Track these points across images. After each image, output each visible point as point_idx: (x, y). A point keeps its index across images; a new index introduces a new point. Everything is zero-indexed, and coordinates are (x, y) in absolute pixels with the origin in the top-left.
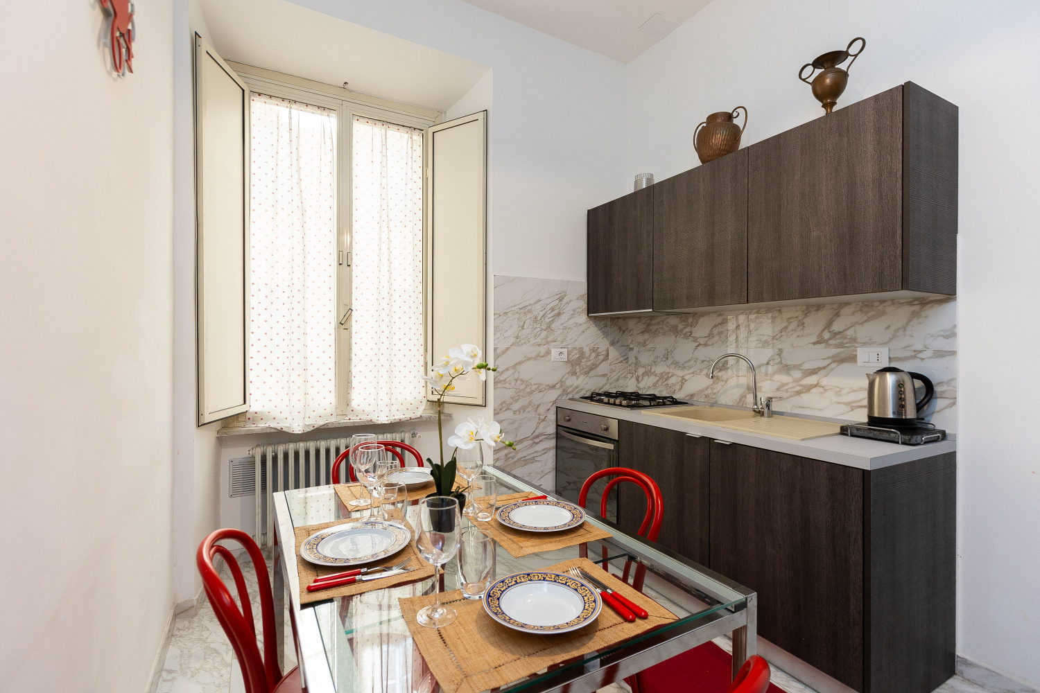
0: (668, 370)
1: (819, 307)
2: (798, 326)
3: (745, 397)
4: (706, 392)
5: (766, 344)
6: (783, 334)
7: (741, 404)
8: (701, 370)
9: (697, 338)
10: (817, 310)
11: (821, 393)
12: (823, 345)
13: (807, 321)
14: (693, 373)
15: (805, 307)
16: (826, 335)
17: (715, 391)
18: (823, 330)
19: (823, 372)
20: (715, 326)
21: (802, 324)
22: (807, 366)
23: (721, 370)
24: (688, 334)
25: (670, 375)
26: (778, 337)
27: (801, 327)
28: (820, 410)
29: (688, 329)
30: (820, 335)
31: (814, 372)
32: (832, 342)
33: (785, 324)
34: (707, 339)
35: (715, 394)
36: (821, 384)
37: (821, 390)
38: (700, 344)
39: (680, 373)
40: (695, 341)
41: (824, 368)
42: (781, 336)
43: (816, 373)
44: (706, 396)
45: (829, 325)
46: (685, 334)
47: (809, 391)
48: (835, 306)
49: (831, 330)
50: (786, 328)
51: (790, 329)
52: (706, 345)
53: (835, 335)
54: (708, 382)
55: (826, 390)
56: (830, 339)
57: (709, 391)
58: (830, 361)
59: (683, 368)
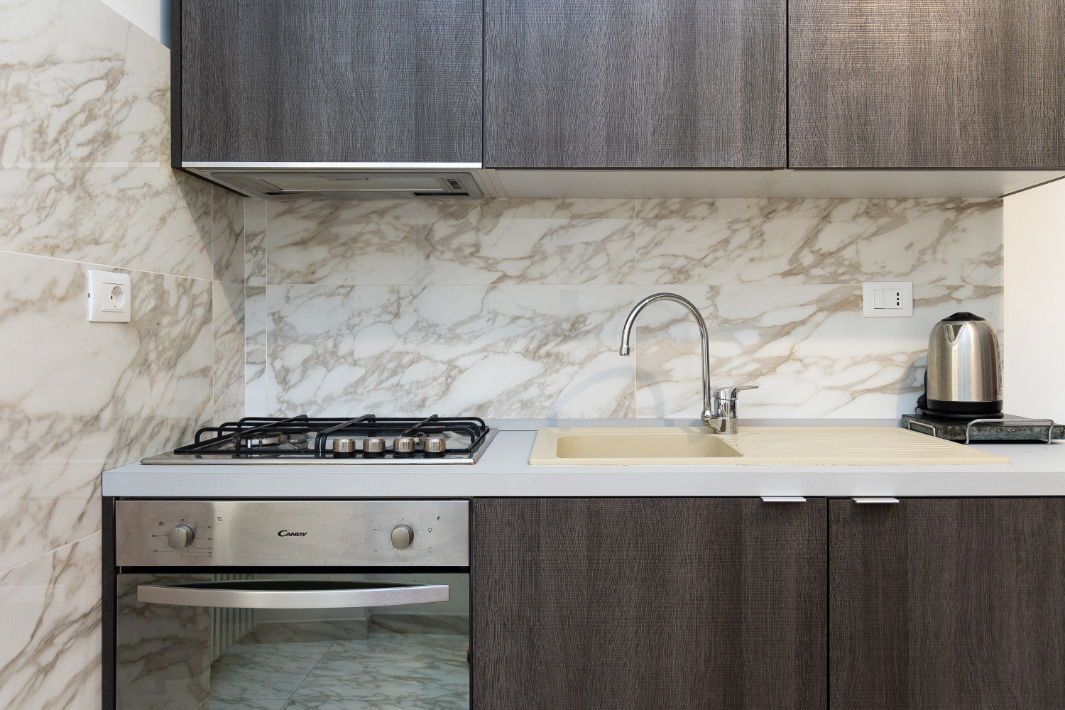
0: (399, 346)
1: (793, 202)
2: (752, 238)
3: (632, 395)
4: (525, 396)
5: (682, 277)
6: (720, 253)
7: (621, 415)
8: (509, 341)
9: (496, 262)
10: (789, 208)
11: (799, 372)
12: (801, 278)
13: (770, 228)
14: (484, 349)
15: (764, 202)
16: (807, 258)
17: (549, 390)
18: (802, 247)
19: (801, 331)
20: (551, 233)
21: (759, 235)
22: (768, 321)
23: (566, 338)
24: (468, 251)
25: (406, 359)
26: (708, 260)
27: (757, 242)
28: (796, 405)
29: (469, 237)
30: (795, 258)
31: (785, 331)
32: (816, 272)
33: (725, 234)
34: (527, 263)
35: (550, 396)
36: (799, 354)
37: (798, 366)
38: (505, 277)
39: (442, 352)
40: (490, 265)
41: (803, 322)
42: (716, 259)
43: (788, 333)
44: (525, 405)
45: (810, 240)
46: (459, 250)
47: (773, 370)
48: (823, 203)
49: (816, 248)
50: (726, 242)
51: (733, 244)
52: (522, 278)
53: (822, 257)
54: (530, 368)
55: (806, 366)
56: (813, 266)
57: (533, 391)
58: (812, 309)
59: (453, 336)
